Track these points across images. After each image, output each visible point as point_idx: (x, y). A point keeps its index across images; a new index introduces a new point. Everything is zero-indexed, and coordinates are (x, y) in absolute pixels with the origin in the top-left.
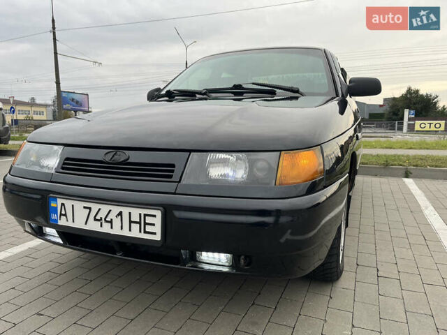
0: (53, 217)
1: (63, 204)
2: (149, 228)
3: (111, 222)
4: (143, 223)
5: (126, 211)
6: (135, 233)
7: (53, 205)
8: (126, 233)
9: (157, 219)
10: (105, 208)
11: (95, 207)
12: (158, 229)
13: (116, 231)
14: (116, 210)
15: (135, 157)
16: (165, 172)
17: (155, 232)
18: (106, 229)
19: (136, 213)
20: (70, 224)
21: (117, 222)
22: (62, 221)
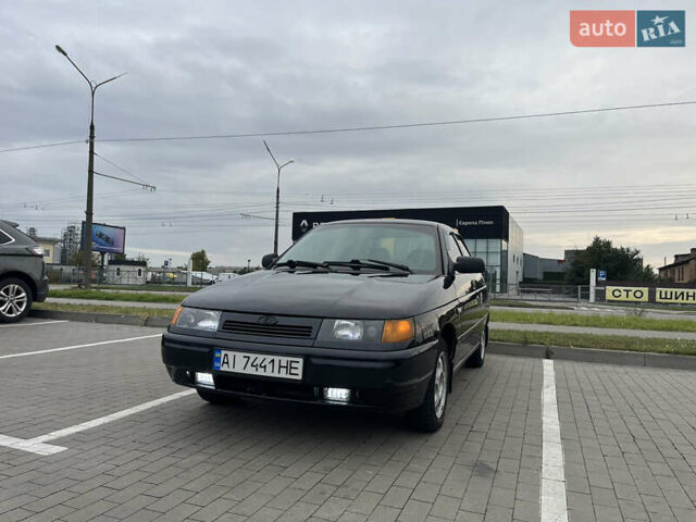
0: (217, 364)
1: (226, 355)
2: (293, 371)
3: (265, 367)
4: (289, 368)
5: (277, 358)
6: (283, 374)
7: (217, 355)
8: (276, 375)
9: (299, 364)
10: (261, 357)
11: (253, 356)
12: (300, 371)
13: (269, 373)
14: (269, 358)
15: (282, 321)
16: (305, 332)
17: (298, 373)
18: (261, 372)
19: (284, 360)
20: (231, 370)
21: (269, 367)
22: (224, 368)
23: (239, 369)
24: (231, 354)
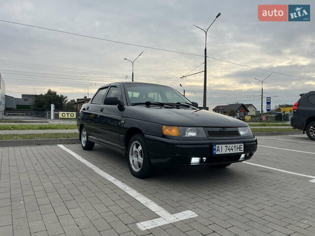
0: (214, 152)
1: (218, 147)
2: (241, 149)
3: (232, 149)
5: (236, 145)
6: (238, 151)
7: (214, 147)
8: (236, 152)
10: (231, 145)
11: (228, 145)
12: (243, 149)
13: (234, 152)
14: (234, 145)
16: (236, 133)
18: (231, 152)
19: (238, 145)
20: (220, 153)
22: (218, 153)
23: (224, 152)
24: (220, 146)
